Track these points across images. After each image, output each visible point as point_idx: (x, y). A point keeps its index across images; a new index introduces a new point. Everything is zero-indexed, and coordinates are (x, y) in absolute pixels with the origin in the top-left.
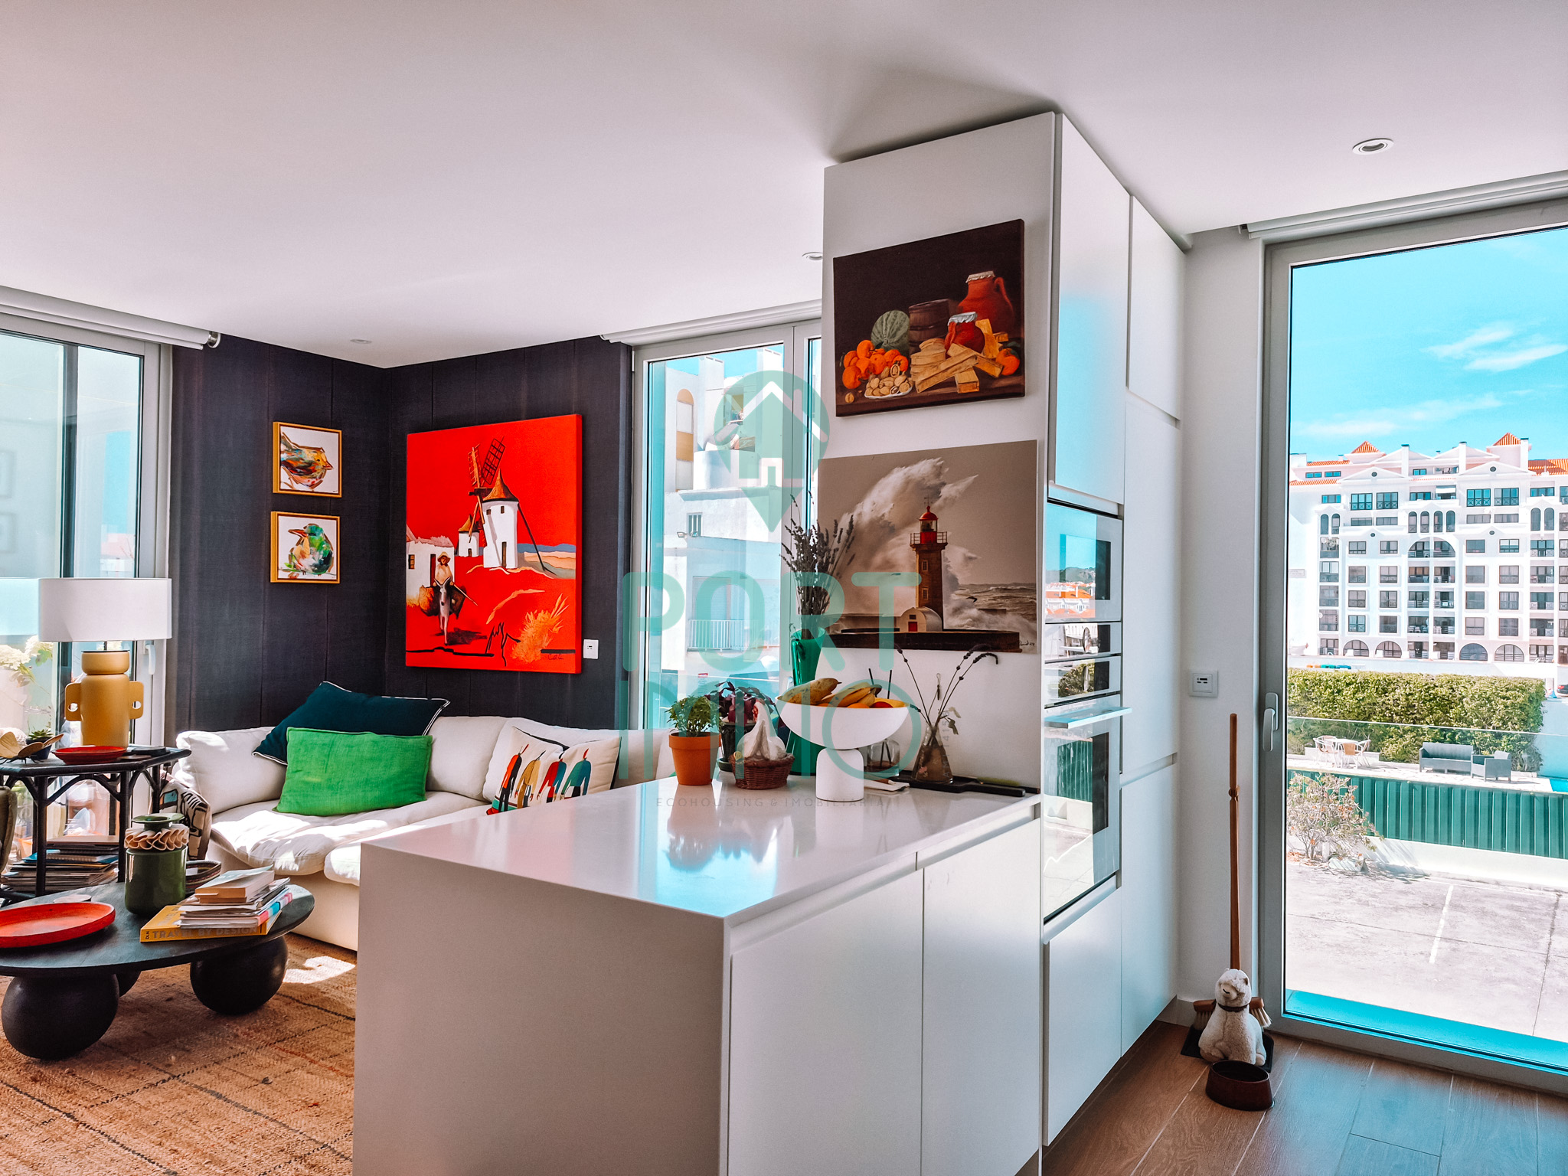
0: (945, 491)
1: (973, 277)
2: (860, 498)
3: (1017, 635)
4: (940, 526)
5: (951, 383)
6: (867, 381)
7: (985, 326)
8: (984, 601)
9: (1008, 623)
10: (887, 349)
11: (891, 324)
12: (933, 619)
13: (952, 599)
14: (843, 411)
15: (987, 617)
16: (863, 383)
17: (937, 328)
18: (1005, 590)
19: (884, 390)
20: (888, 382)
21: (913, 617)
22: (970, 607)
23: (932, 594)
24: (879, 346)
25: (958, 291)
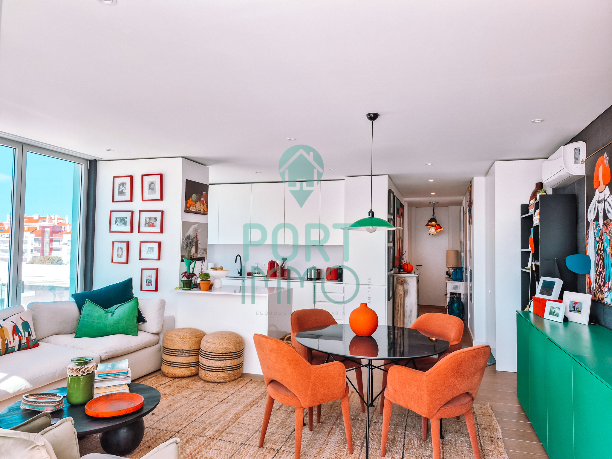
0: (199, 230)
1: (204, 192)
2: (188, 231)
3: (205, 257)
4: (198, 237)
5: (200, 211)
6: (190, 207)
7: (204, 201)
8: (202, 251)
9: (203, 255)
10: (193, 201)
11: (194, 196)
12: (196, 255)
13: (199, 251)
14: (186, 211)
15: (202, 254)
16: (189, 208)
17: (200, 200)
18: (204, 249)
19: (193, 209)
20: (193, 208)
21: (194, 255)
22: (200, 253)
23: (196, 251)
24: (192, 200)
25: (202, 194)
